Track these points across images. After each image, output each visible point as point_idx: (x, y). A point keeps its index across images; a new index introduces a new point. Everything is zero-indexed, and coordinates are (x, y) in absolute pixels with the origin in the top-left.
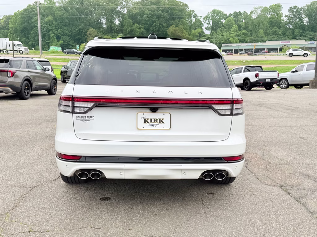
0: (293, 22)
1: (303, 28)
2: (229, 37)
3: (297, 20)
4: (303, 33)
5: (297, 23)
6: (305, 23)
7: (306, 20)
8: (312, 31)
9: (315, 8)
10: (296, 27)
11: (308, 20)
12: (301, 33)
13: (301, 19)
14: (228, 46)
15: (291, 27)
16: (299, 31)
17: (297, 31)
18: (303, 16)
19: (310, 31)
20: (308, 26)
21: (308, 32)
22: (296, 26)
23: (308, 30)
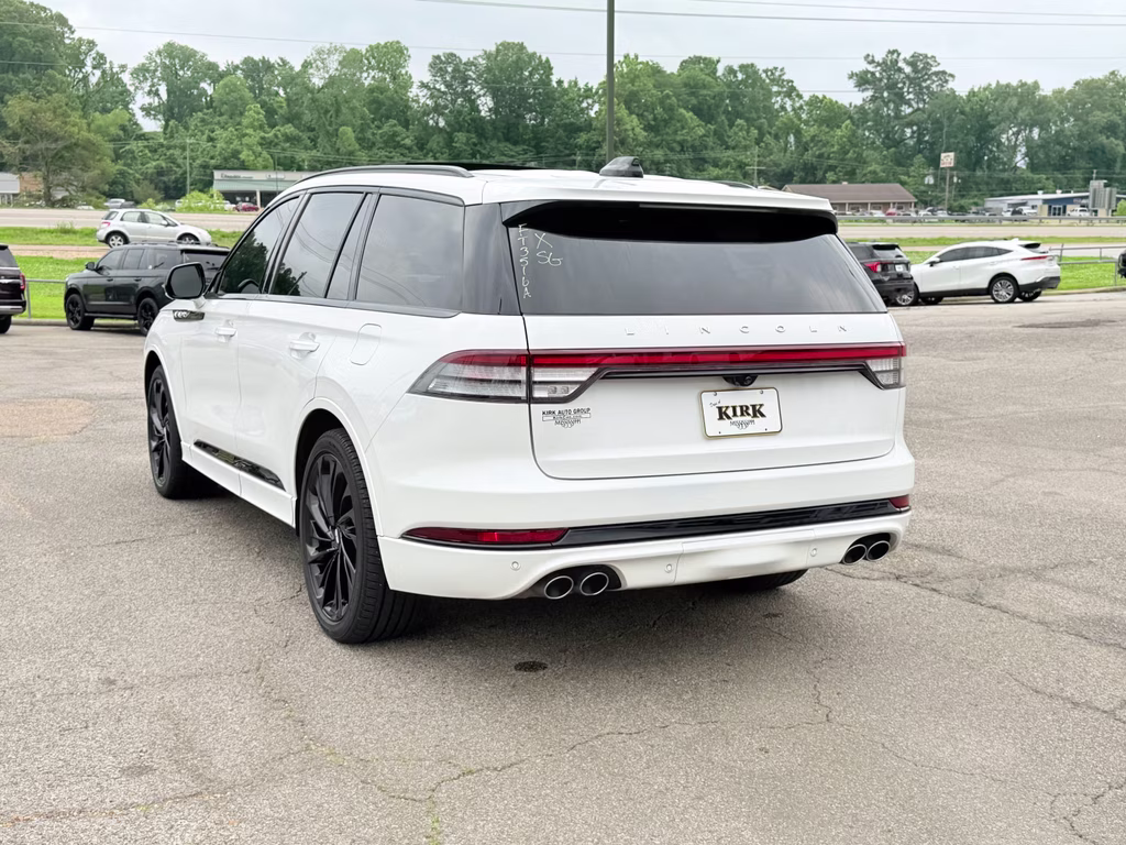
0: (446, 107)
1: (477, 126)
2: (239, 148)
3: (460, 101)
4: (481, 144)
5: (460, 113)
6: (483, 114)
7: (485, 104)
8: (507, 139)
9: (510, 65)
10: (457, 125)
11: (491, 104)
12: (475, 145)
13: (470, 98)
14: (236, 179)
15: (442, 123)
16: (468, 139)
17: (461, 137)
18: (476, 89)
19: (499, 141)
20: (493, 122)
21: (494, 143)
22: (458, 123)
23: (494, 136)
